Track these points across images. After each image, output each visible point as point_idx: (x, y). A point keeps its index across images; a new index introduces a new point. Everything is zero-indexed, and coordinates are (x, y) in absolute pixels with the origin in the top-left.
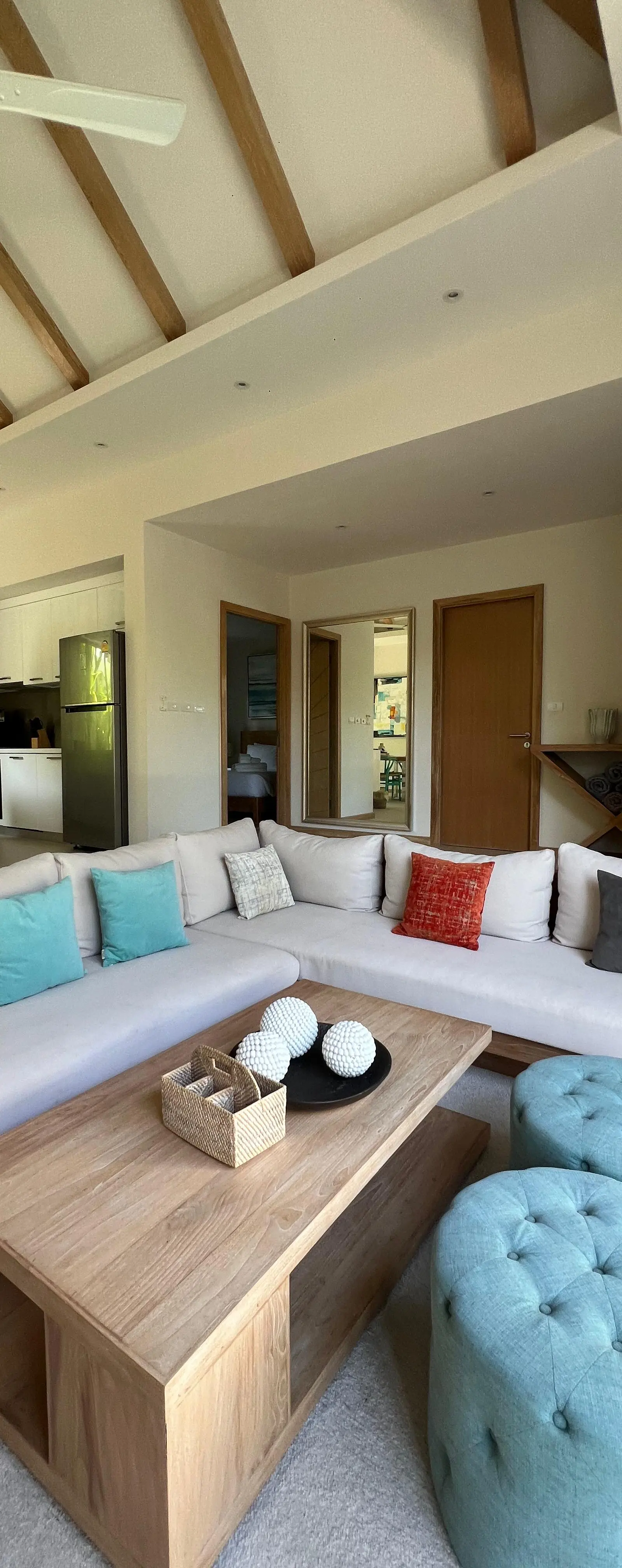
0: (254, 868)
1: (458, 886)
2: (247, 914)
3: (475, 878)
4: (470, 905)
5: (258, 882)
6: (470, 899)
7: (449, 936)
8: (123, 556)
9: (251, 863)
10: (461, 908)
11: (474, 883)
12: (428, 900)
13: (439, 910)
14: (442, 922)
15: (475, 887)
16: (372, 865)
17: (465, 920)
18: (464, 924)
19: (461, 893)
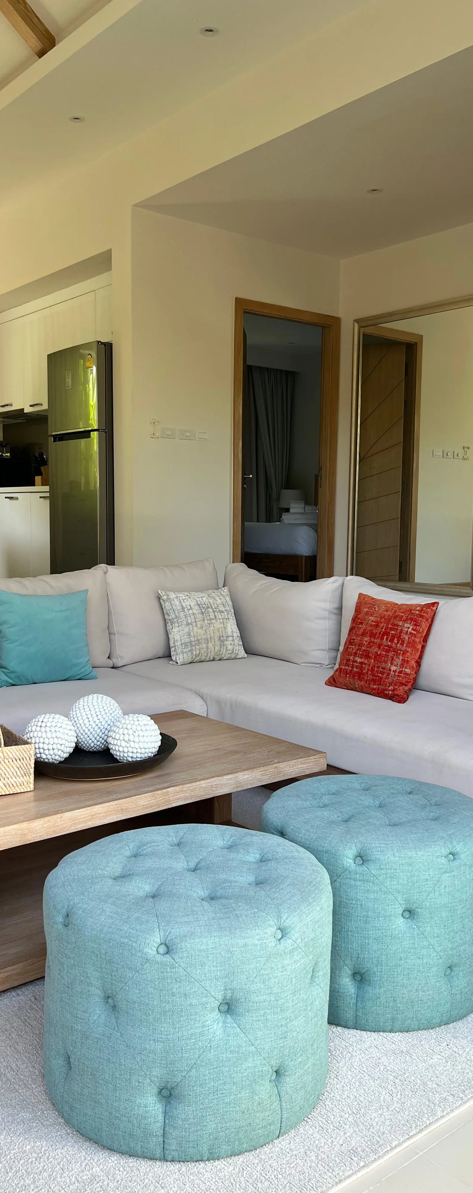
0: (191, 608)
1: (391, 629)
2: (178, 659)
3: (411, 619)
4: (401, 650)
5: (194, 624)
6: (402, 644)
7: (375, 687)
8: (109, 252)
9: (189, 602)
10: (391, 654)
11: (408, 625)
12: (359, 645)
13: (368, 657)
14: (368, 670)
15: (410, 630)
16: (330, 612)
17: (393, 668)
18: (392, 673)
19: (393, 637)
